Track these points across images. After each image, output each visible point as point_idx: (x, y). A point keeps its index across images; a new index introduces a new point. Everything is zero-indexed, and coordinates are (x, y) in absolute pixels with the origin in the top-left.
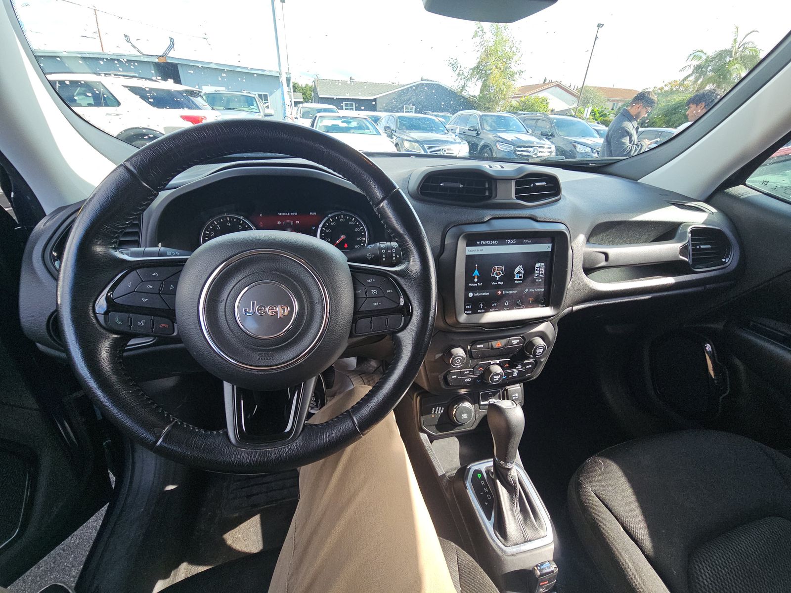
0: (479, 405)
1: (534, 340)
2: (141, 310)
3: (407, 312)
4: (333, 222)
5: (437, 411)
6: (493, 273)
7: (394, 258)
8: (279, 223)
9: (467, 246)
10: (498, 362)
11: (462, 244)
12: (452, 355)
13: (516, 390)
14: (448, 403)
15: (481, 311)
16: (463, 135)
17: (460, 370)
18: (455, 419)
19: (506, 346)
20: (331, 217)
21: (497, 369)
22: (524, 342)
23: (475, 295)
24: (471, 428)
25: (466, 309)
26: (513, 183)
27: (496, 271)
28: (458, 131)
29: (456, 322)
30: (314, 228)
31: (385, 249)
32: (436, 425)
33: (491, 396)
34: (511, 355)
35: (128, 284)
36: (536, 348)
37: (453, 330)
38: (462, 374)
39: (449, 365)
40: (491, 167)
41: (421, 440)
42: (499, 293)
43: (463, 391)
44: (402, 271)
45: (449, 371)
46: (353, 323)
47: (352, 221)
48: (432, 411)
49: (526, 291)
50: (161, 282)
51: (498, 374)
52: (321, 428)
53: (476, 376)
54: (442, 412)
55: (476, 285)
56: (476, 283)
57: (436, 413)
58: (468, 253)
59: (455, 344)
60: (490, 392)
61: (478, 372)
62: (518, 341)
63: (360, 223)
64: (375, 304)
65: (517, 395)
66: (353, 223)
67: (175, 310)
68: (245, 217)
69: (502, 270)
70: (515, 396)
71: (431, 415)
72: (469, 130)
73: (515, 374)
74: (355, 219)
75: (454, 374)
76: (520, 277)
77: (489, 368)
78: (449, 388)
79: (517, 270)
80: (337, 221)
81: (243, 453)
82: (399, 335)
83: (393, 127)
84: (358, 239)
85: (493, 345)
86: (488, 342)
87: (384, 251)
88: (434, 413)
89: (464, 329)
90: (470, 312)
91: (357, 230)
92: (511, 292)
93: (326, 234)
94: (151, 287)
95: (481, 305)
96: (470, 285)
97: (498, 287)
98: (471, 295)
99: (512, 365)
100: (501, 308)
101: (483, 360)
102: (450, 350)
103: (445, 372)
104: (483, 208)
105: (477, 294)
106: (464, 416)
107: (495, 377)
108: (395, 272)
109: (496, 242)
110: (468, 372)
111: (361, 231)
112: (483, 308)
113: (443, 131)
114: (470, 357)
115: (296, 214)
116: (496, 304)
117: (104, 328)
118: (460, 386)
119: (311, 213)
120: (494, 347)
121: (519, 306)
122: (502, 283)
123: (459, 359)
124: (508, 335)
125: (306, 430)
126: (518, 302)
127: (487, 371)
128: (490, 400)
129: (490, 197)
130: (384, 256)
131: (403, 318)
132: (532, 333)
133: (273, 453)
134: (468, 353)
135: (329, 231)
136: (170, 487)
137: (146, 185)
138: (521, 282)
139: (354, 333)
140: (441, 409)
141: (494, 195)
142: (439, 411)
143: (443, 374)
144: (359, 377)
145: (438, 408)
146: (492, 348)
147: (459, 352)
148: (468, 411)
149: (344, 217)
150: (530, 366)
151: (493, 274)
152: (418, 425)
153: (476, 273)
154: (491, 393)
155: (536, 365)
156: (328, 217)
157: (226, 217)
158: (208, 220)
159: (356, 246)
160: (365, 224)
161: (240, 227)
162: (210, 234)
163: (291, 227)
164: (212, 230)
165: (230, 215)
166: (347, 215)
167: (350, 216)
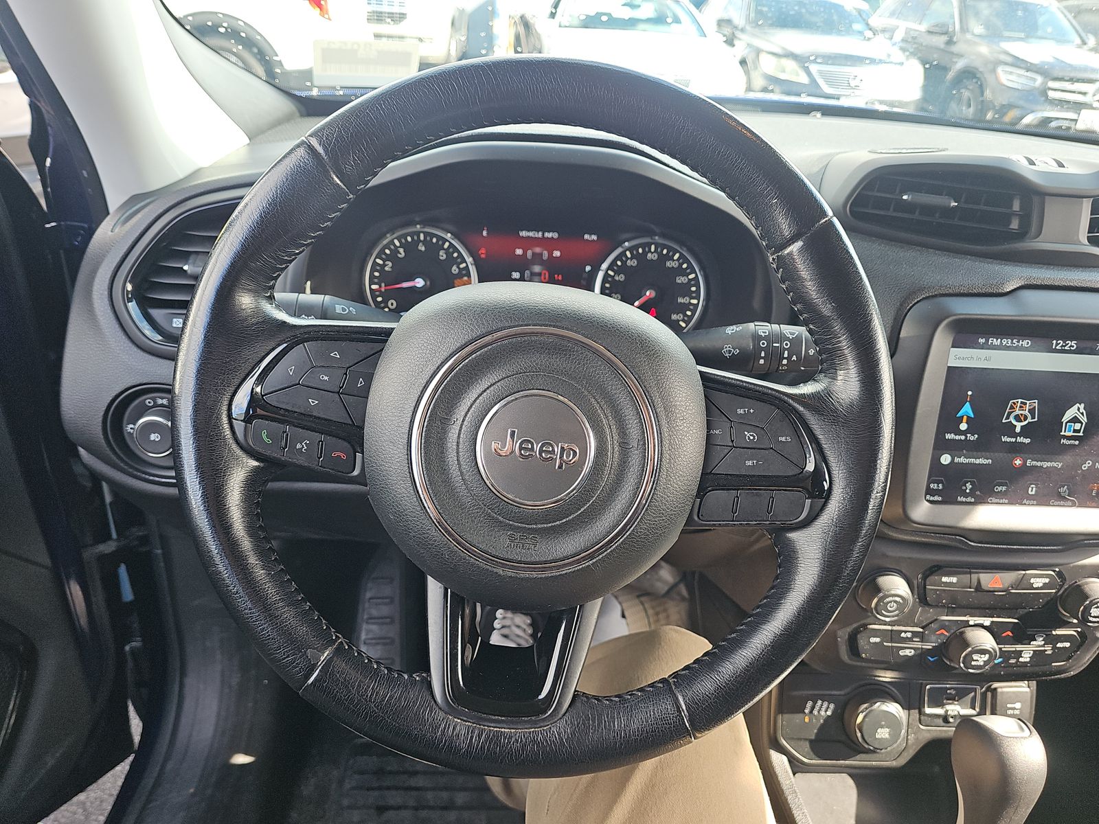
0: (920, 713)
1: (1087, 583)
2: (306, 421)
3: (817, 490)
4: (631, 259)
5: (817, 708)
6: (1009, 414)
7: (785, 362)
8: (519, 252)
9: (953, 346)
10: (987, 622)
11: (941, 339)
12: (878, 589)
13: (1019, 693)
14: (845, 695)
15: (964, 500)
16: (913, 46)
17: (889, 628)
18: (859, 735)
19: (1013, 588)
20: (630, 249)
21: (986, 640)
22: (1061, 586)
23: (957, 460)
24: (894, 764)
25: (929, 491)
26: (1087, 206)
27: (1018, 412)
28: (899, 35)
29: (903, 516)
30: (588, 268)
31: (766, 338)
32: (811, 741)
33: (952, 698)
34: (1022, 612)
35: (288, 368)
36: (1092, 604)
37: (891, 533)
38: (894, 636)
39: (866, 611)
40: (1032, 163)
41: (773, 768)
42: (1018, 462)
43: (887, 676)
44: (816, 396)
45: (865, 626)
46: (697, 496)
47: (674, 260)
48: (805, 708)
49: (1085, 467)
50: (344, 371)
51: (983, 652)
52: (606, 706)
53: (928, 646)
54: (829, 713)
55: (963, 438)
56: (964, 433)
57: (815, 712)
58: (953, 363)
59: (889, 566)
60: (950, 689)
61: (933, 638)
62: (1047, 580)
63: (690, 266)
64: (749, 463)
65: (1018, 705)
66: (675, 264)
67: (362, 428)
68: (455, 236)
69: (1032, 411)
70: (1014, 709)
71: (801, 715)
72: (929, 32)
73: (1026, 657)
74: (682, 256)
75: (876, 633)
76: (1075, 431)
77: (962, 633)
78: (859, 664)
79: (1069, 414)
80: (641, 258)
81: (458, 728)
82: (792, 535)
83: (739, 20)
84: (680, 300)
85: (983, 583)
86: (970, 573)
87: (763, 344)
88: (811, 712)
89: (918, 536)
90: (937, 498)
91: (681, 280)
92: (1049, 464)
93: (614, 284)
94: (326, 378)
95: (969, 486)
96: (948, 436)
97: (1016, 449)
98: (946, 459)
99: (1022, 635)
100: (1017, 498)
101: (952, 612)
102: (875, 579)
103: (855, 625)
104: (1002, 260)
105: (962, 460)
106: (883, 733)
107: (975, 657)
108: (800, 399)
109: (1026, 343)
110: (909, 635)
111: (689, 283)
112: (972, 494)
113: (861, 33)
114: (921, 602)
115: (555, 235)
116: (1004, 488)
117: (242, 447)
118: (882, 662)
119: (586, 237)
120: (983, 587)
121: (1064, 498)
122: (1027, 441)
123: (895, 602)
124: (1021, 564)
125: (578, 704)
126: (1061, 490)
127: (958, 640)
128: (948, 707)
129: (1022, 235)
130: (763, 354)
131: (808, 502)
132: (1084, 567)
133: (513, 739)
134: (916, 592)
135: (621, 278)
136: (241, 759)
137: (338, 182)
138: (1077, 443)
139: (696, 518)
140: (828, 708)
141: (1033, 229)
142: (823, 709)
143: (849, 629)
144: (637, 601)
145: (820, 702)
146: (979, 588)
147: (896, 586)
148: (891, 721)
149: (656, 251)
150: (1067, 645)
151: (1008, 418)
152: (769, 732)
153: (967, 410)
154: (953, 692)
155: (1082, 643)
156: (622, 247)
157: (418, 234)
158: (383, 236)
159: (674, 317)
160: (702, 268)
161: (443, 255)
162: (385, 265)
163: (542, 263)
164: (388, 258)
165: (426, 230)
166: (664, 246)
167: (669, 249)
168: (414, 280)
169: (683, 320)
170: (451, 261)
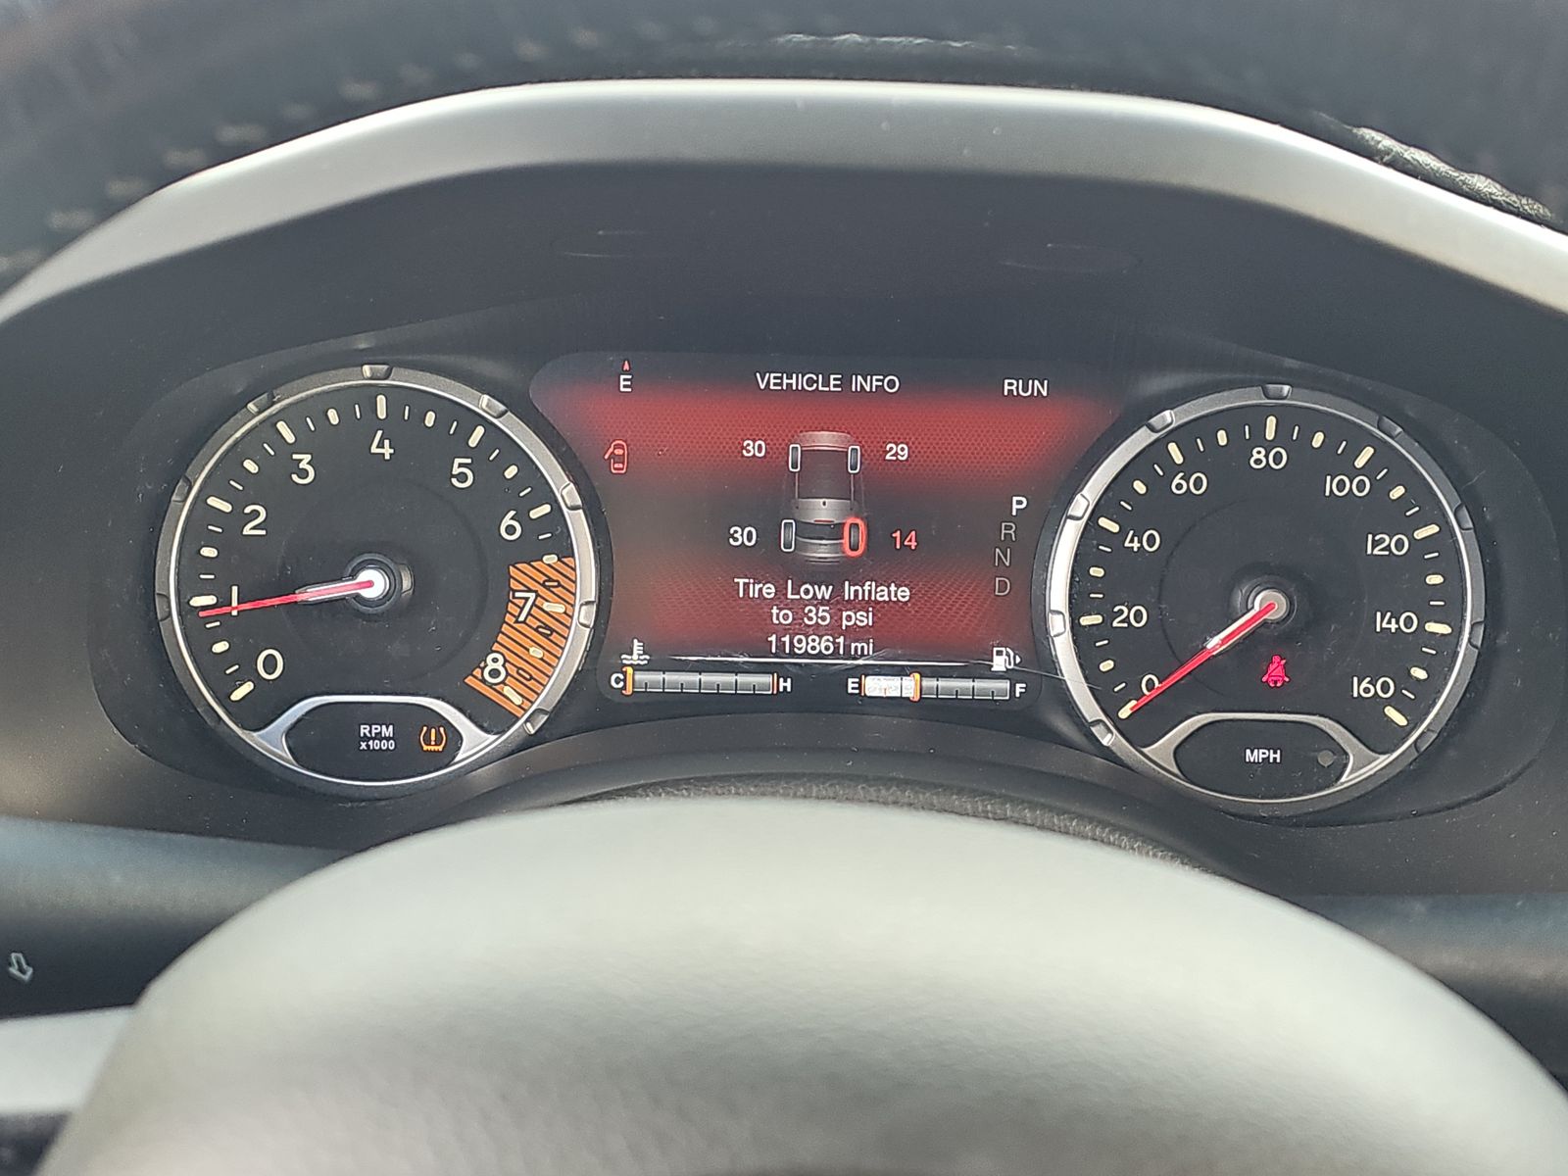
4: (1188, 470)
8: (754, 449)
47: (1353, 473)
63: (1419, 490)
66: (1357, 487)
68: (511, 400)
74: (1385, 455)
80: (1226, 467)
84: (1384, 623)
91: (1384, 545)
93: (1123, 565)
111: (1418, 559)
115: (892, 384)
119: (1011, 385)
135: (1145, 542)
149: (1282, 437)
156: (1153, 429)
157: (368, 395)
158: (234, 407)
159: (1361, 688)
160: (1469, 500)
161: (462, 473)
162: (240, 518)
163: (842, 487)
164: (256, 488)
165: (403, 379)
166: (1312, 421)
167: (1336, 428)
168: (353, 575)
169: (1397, 702)
170: (493, 494)
